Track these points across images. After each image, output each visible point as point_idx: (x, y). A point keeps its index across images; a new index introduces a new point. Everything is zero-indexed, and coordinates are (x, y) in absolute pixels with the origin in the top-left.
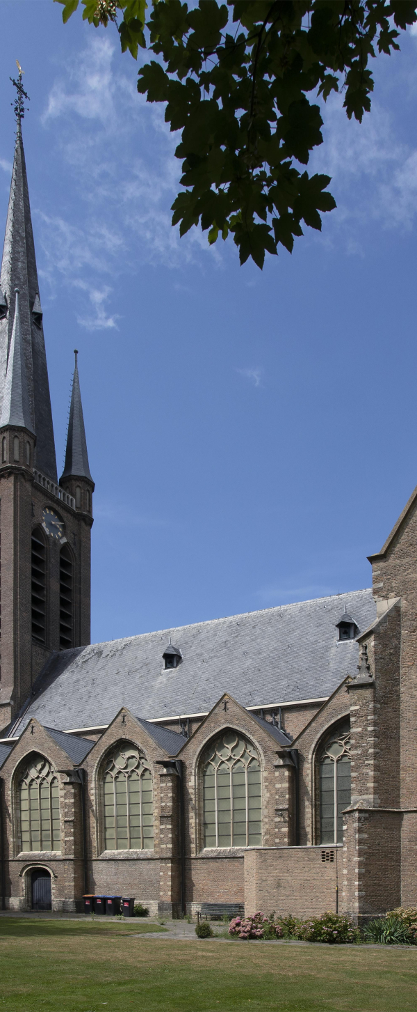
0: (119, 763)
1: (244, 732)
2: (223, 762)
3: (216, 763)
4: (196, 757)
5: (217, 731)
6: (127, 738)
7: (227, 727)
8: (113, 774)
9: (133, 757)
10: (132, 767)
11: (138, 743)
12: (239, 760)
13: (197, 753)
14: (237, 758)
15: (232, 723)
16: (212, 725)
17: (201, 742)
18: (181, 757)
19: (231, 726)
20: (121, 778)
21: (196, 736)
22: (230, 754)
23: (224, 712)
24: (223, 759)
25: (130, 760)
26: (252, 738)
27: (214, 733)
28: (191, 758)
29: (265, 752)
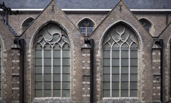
0: (47, 38)
1: (131, 25)
2: (115, 43)
3: (111, 44)
4: (101, 38)
5: (115, 23)
6: (55, 21)
7: (121, 22)
8: (43, 45)
9: (58, 34)
10: (56, 41)
11: (63, 25)
12: (125, 43)
13: (102, 36)
14: (125, 41)
15: (124, 19)
16: (112, 19)
17: (105, 29)
18: (92, 37)
19: (123, 21)
20: (48, 48)
21: (102, 25)
22: (120, 38)
23: (119, 11)
24: (116, 41)
25: (55, 36)
26: (135, 30)
27: (113, 24)
28: (98, 39)
29: (143, 40)
